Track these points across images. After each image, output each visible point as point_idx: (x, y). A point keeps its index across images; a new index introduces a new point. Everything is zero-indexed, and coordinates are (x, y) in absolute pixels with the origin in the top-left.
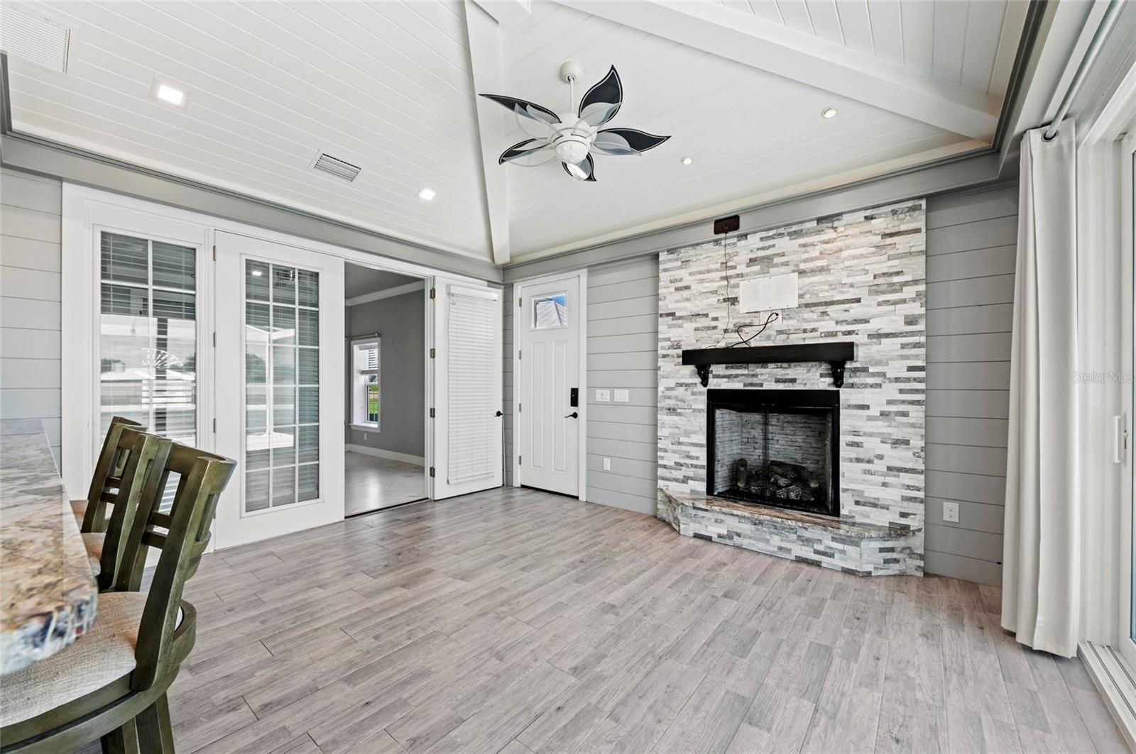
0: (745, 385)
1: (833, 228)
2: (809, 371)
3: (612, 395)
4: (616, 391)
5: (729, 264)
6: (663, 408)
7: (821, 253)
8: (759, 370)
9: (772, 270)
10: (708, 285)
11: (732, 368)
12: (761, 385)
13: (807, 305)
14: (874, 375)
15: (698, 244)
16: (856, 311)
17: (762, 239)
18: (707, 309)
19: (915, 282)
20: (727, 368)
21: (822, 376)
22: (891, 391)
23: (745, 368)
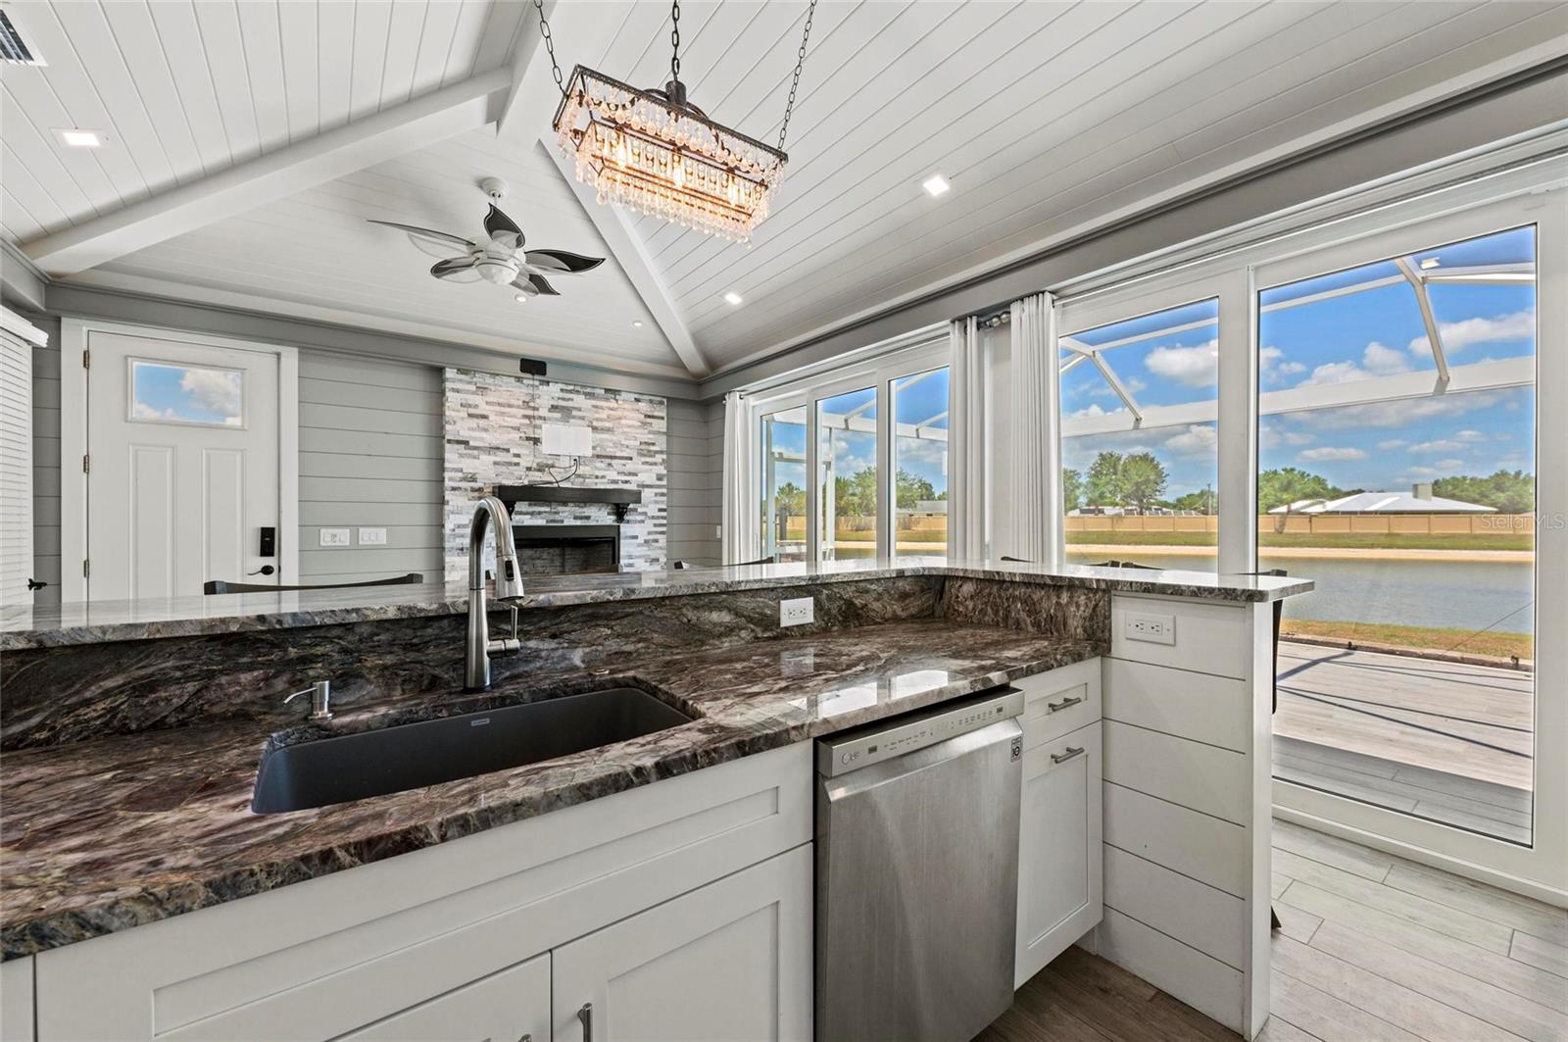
0: (547, 522)
1: (615, 399)
2: (600, 510)
3: (355, 537)
4: (361, 530)
5: (532, 404)
6: (452, 548)
7: (608, 417)
8: (560, 508)
9: (572, 421)
10: (509, 419)
11: (535, 505)
12: (562, 521)
13: (598, 456)
14: (641, 514)
15: (498, 375)
16: (630, 466)
17: (562, 390)
18: (507, 444)
19: (661, 452)
20: (530, 505)
21: (609, 514)
22: (649, 525)
23: (547, 506)
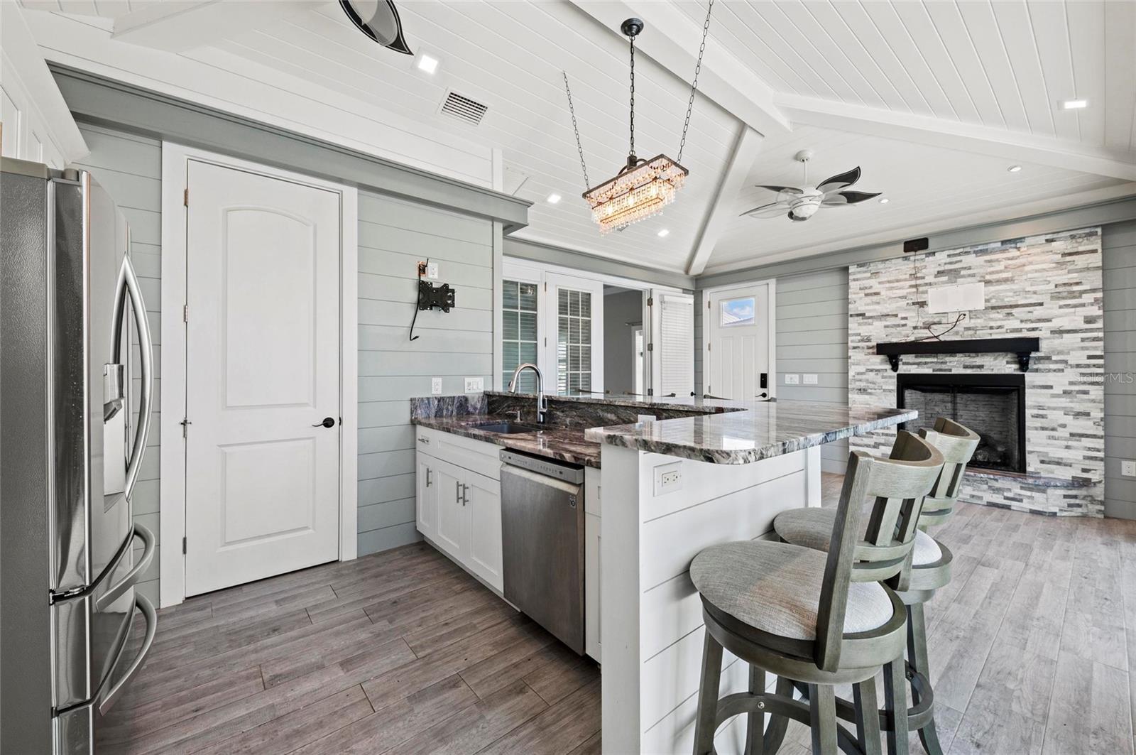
0: (934, 371)
1: (1016, 248)
2: (995, 359)
3: (801, 379)
4: (804, 375)
5: (919, 275)
6: (854, 389)
7: (1006, 267)
8: (948, 359)
9: (960, 280)
10: (897, 291)
11: (921, 357)
12: (950, 370)
13: (993, 308)
14: (1057, 362)
15: (887, 260)
16: (1038, 313)
17: (949, 256)
18: (896, 311)
19: (1093, 290)
20: (916, 357)
21: (1008, 363)
22: (1072, 375)
23: (934, 357)
